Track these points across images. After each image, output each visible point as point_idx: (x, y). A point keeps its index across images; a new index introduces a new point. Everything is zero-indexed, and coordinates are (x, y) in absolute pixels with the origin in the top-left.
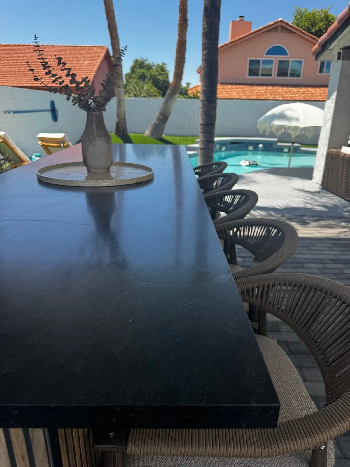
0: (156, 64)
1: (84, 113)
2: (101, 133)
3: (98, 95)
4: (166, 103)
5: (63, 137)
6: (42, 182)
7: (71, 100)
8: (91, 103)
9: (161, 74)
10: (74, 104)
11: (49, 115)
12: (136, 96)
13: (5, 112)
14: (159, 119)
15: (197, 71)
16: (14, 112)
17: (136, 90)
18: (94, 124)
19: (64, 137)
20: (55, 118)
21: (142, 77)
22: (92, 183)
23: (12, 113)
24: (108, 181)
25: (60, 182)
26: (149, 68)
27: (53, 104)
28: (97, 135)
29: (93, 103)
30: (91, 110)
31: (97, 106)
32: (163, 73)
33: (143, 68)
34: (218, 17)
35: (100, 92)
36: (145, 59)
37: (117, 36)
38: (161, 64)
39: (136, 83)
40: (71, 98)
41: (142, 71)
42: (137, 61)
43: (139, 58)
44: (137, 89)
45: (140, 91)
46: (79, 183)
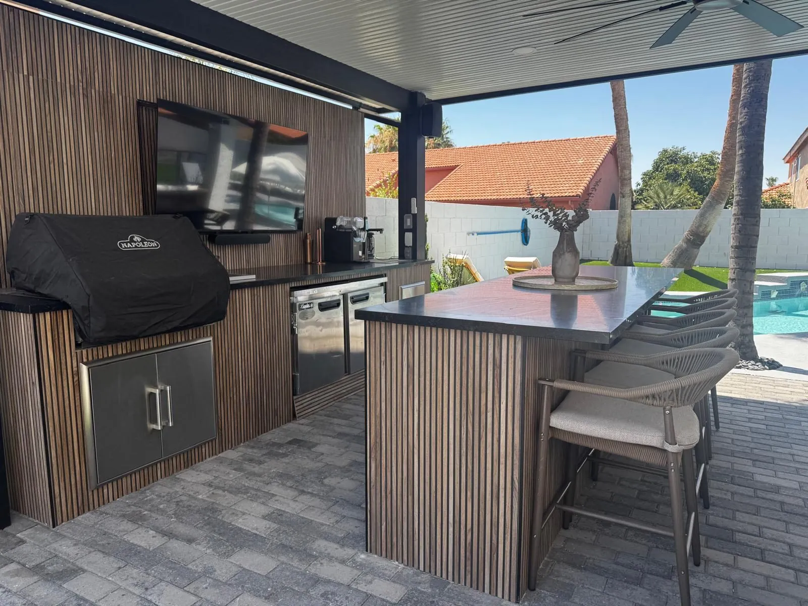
0: (699, 155)
1: (558, 233)
2: (570, 249)
3: (571, 219)
4: (702, 216)
5: (534, 262)
6: (517, 285)
7: (548, 223)
8: (564, 225)
9: (708, 170)
10: (551, 226)
11: (519, 236)
12: (657, 207)
13: (468, 234)
14: (688, 241)
15: (784, 159)
16: (479, 234)
17: (658, 196)
18: (565, 242)
19: (536, 261)
20: (526, 240)
21: (673, 177)
22: (557, 287)
23: (476, 234)
24: (570, 286)
25: (531, 286)
26: (687, 160)
27: (525, 222)
28: (566, 251)
29: (566, 225)
30: (564, 231)
31: (570, 227)
32: (712, 167)
33: (676, 163)
34: (765, 107)
35: (573, 217)
36: (680, 147)
37: (627, 128)
38: (708, 153)
39: (661, 187)
40: (549, 222)
41: (672, 167)
42: (665, 151)
43: (669, 147)
44: (662, 195)
45: (665, 197)
46: (546, 286)
